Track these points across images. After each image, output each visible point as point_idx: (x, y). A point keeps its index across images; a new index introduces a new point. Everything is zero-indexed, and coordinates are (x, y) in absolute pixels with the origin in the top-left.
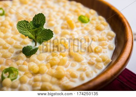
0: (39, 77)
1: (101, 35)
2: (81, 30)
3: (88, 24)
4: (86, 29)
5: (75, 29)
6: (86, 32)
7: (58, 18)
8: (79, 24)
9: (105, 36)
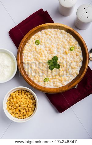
0: (55, 80)
1: (78, 59)
2: (71, 54)
3: (74, 51)
4: (72, 55)
5: (68, 55)
6: (72, 56)
7: (62, 46)
8: (70, 51)
9: (78, 60)
